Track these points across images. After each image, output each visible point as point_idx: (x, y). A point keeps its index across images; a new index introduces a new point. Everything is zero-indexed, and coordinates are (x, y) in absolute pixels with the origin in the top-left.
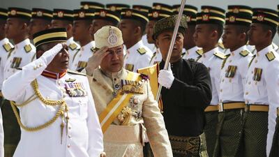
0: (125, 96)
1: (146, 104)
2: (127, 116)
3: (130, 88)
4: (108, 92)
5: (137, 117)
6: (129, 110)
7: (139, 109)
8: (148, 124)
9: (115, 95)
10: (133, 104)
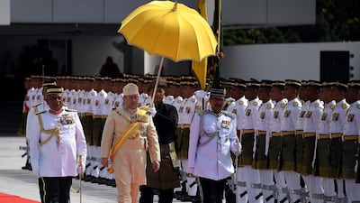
0: (137, 124)
1: (149, 127)
2: (137, 135)
3: (140, 119)
4: (128, 121)
5: (143, 135)
6: (139, 132)
7: (145, 131)
8: (150, 139)
9: (131, 122)
10: (142, 128)
